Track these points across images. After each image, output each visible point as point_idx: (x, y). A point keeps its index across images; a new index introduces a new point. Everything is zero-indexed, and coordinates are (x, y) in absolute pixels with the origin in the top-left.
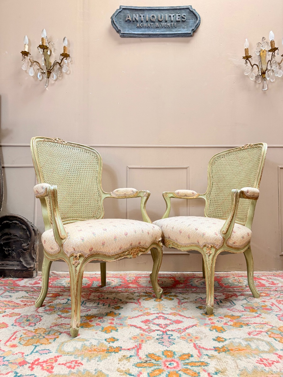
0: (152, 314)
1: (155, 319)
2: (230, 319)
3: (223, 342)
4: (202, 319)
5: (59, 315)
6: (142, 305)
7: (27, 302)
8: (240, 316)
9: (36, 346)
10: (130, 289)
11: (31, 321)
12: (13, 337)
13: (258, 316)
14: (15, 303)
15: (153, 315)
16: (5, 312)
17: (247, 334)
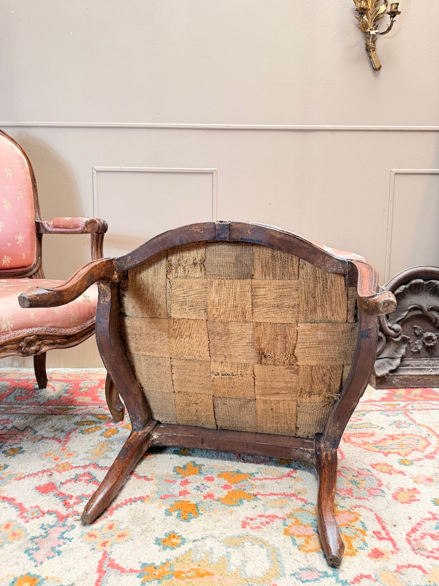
0: (72, 468)
1: (70, 481)
2: (225, 482)
3: (173, 549)
4: (168, 481)
6: (66, 446)
8: (252, 474)
10: (72, 407)
13: (289, 475)
15: (74, 469)
17: (241, 523)
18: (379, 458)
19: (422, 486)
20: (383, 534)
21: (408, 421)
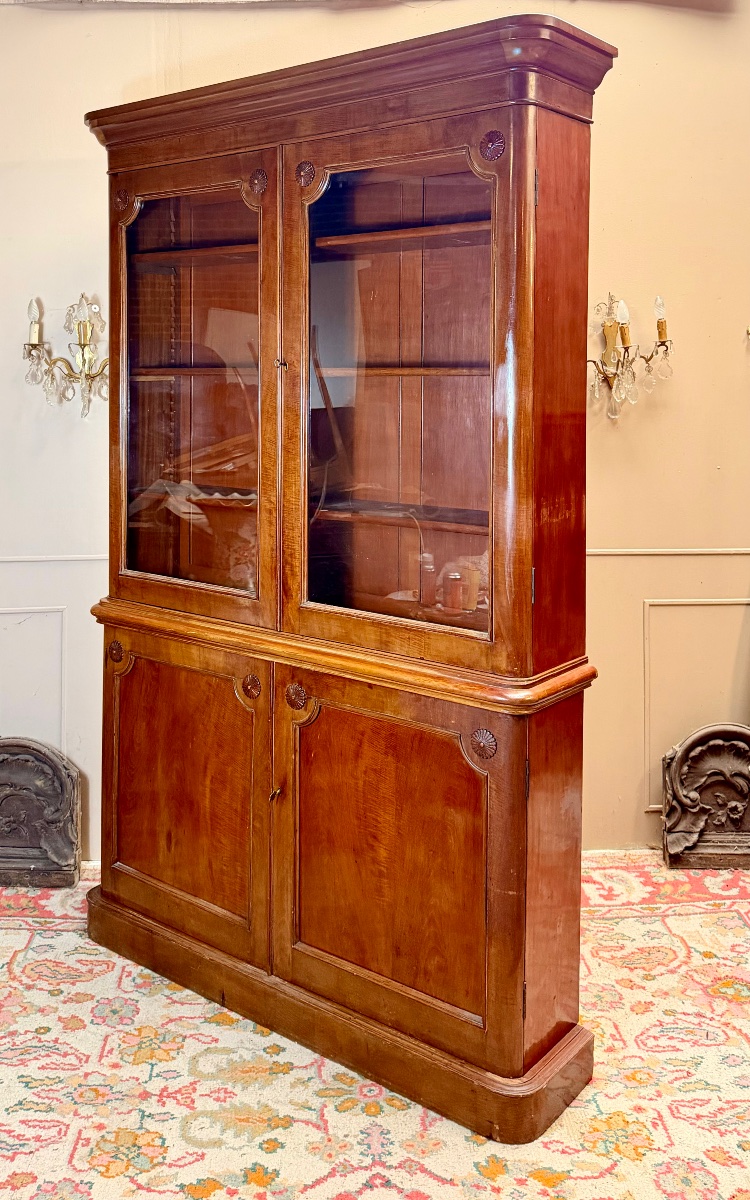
5: (168, 997)
7: (91, 962)
9: (153, 1066)
11: (120, 1013)
12: (107, 1048)
14: (69, 967)
16: (62, 992)
18: (625, 973)
19: (657, 999)
20: (618, 1036)
21: (664, 930)
